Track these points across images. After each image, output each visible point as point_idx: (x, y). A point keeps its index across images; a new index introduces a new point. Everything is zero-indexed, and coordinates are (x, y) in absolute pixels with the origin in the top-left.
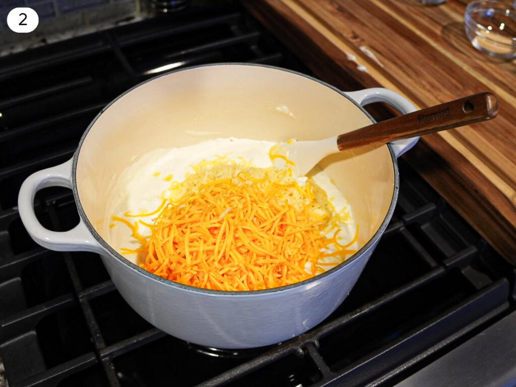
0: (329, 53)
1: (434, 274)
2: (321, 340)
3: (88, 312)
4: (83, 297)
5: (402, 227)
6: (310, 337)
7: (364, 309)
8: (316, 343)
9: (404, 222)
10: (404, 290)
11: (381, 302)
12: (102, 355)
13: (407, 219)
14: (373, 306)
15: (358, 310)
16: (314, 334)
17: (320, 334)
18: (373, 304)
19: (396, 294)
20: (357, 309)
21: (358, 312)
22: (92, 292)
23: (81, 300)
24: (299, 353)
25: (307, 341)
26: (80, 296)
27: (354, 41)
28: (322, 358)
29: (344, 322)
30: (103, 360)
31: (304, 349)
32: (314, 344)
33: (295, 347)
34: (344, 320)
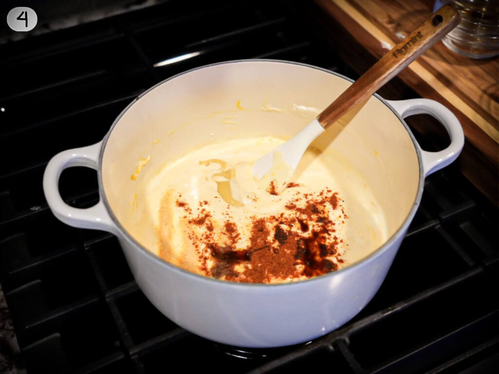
0: (360, 40)
1: (471, 274)
2: (351, 337)
3: (116, 312)
4: (109, 297)
5: (437, 225)
6: (341, 334)
7: (396, 308)
8: (347, 340)
9: (440, 219)
10: (439, 289)
11: (415, 301)
12: (131, 353)
13: (444, 217)
14: (405, 305)
15: (390, 308)
16: (345, 332)
17: (351, 331)
18: (405, 303)
19: (430, 293)
20: (388, 307)
21: (390, 310)
22: (118, 291)
23: (107, 300)
24: (329, 349)
25: (338, 338)
26: (107, 296)
27: (389, 26)
28: (353, 355)
29: (375, 319)
30: (133, 358)
31: (334, 345)
32: (344, 341)
33: (325, 344)
34: (376, 317)
